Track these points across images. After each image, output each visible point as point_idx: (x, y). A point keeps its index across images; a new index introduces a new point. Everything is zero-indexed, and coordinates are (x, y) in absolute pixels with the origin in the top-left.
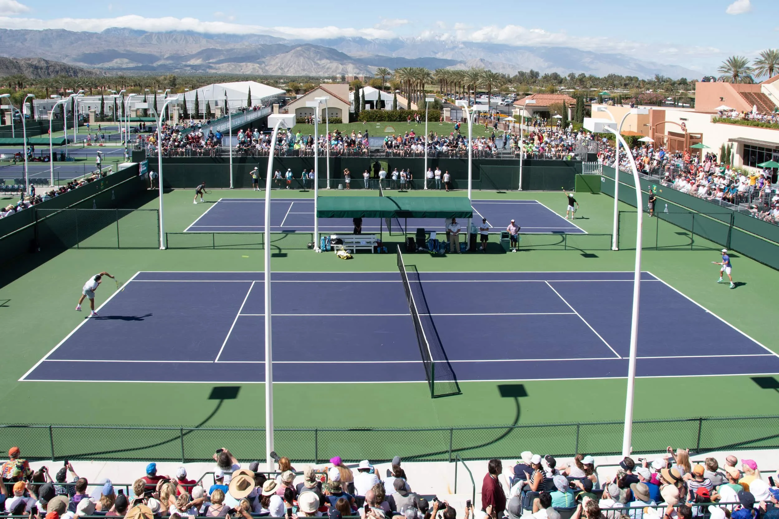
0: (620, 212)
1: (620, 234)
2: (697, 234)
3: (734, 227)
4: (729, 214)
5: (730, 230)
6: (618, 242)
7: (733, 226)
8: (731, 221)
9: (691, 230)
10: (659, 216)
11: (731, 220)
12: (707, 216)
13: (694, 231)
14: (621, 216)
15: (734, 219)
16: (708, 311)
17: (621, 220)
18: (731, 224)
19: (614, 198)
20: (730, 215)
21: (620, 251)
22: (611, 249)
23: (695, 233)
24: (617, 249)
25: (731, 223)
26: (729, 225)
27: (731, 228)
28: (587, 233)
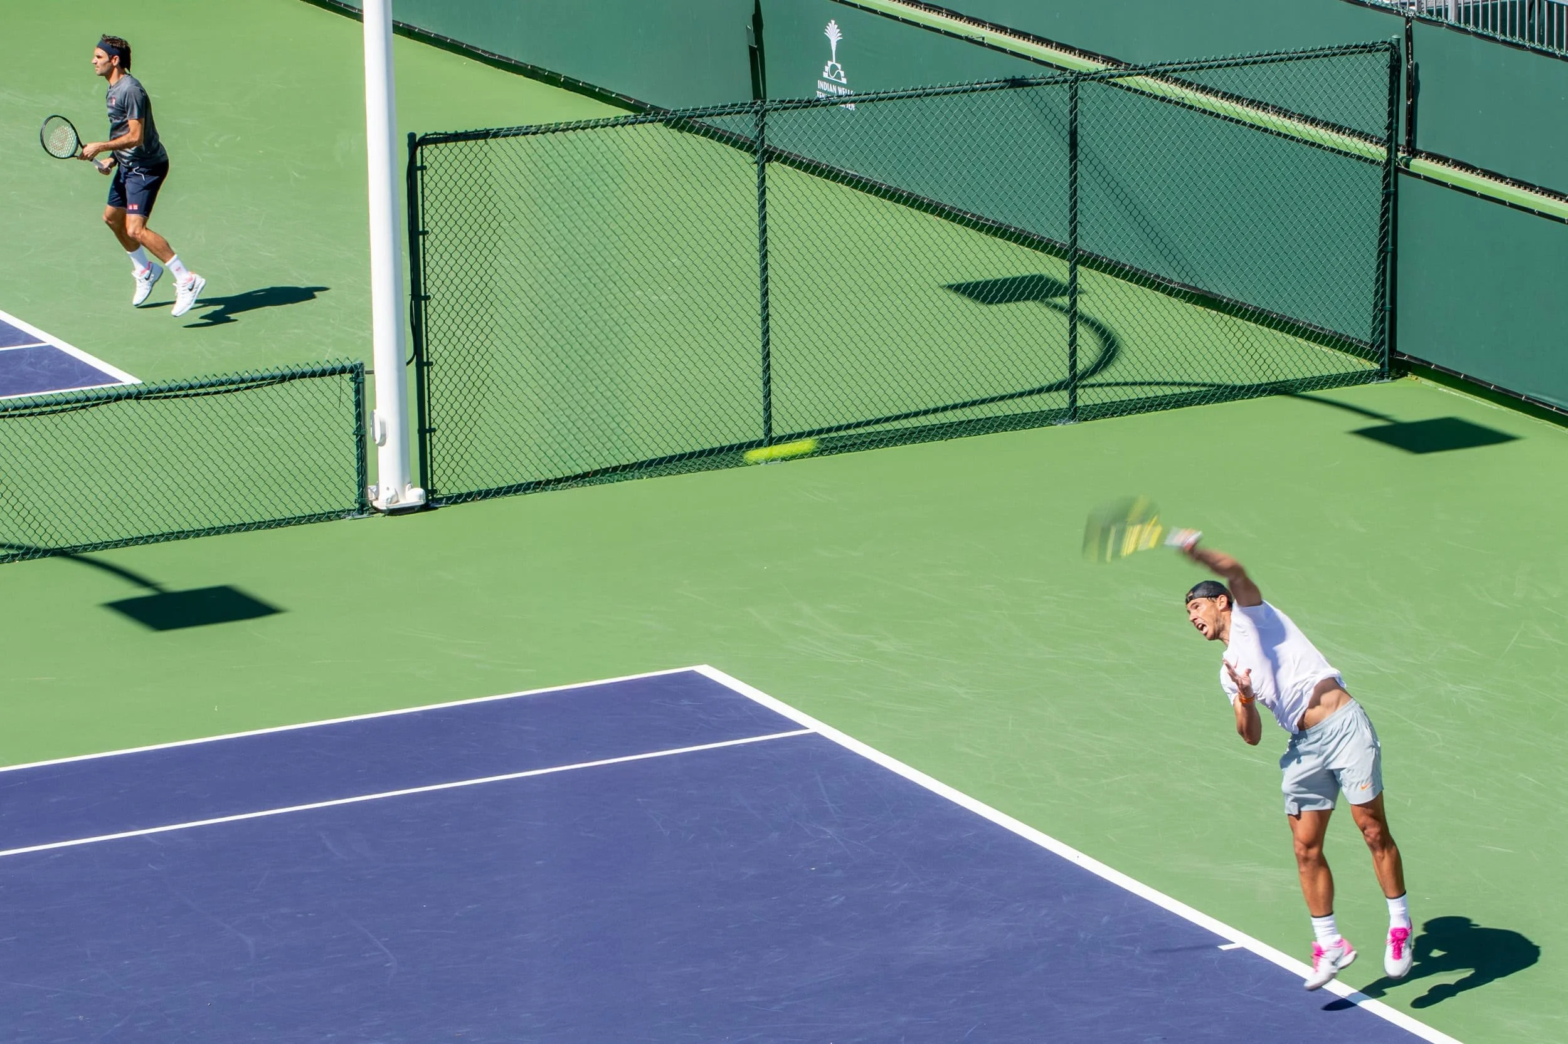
0: (415, 143)
1: (435, 349)
2: (1115, 269)
3: (1419, 165)
4: (1370, 49)
5: (1391, 196)
6: (425, 431)
7: (1413, 151)
8: (1393, 114)
9: (1062, 238)
10: (775, 138)
11: (1393, 102)
12: (1191, 96)
13: (1084, 245)
14: (429, 180)
15: (1413, 90)
16: (1238, 939)
17: (430, 219)
18: (1390, 143)
19: (358, 16)
20: (1384, 58)
21: (444, 512)
22: (364, 507)
23: (1094, 262)
24: (414, 496)
25: (1392, 127)
26: (1380, 153)
27: (1393, 172)
28: (128, 380)
